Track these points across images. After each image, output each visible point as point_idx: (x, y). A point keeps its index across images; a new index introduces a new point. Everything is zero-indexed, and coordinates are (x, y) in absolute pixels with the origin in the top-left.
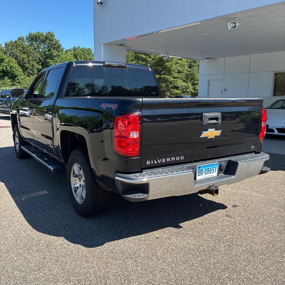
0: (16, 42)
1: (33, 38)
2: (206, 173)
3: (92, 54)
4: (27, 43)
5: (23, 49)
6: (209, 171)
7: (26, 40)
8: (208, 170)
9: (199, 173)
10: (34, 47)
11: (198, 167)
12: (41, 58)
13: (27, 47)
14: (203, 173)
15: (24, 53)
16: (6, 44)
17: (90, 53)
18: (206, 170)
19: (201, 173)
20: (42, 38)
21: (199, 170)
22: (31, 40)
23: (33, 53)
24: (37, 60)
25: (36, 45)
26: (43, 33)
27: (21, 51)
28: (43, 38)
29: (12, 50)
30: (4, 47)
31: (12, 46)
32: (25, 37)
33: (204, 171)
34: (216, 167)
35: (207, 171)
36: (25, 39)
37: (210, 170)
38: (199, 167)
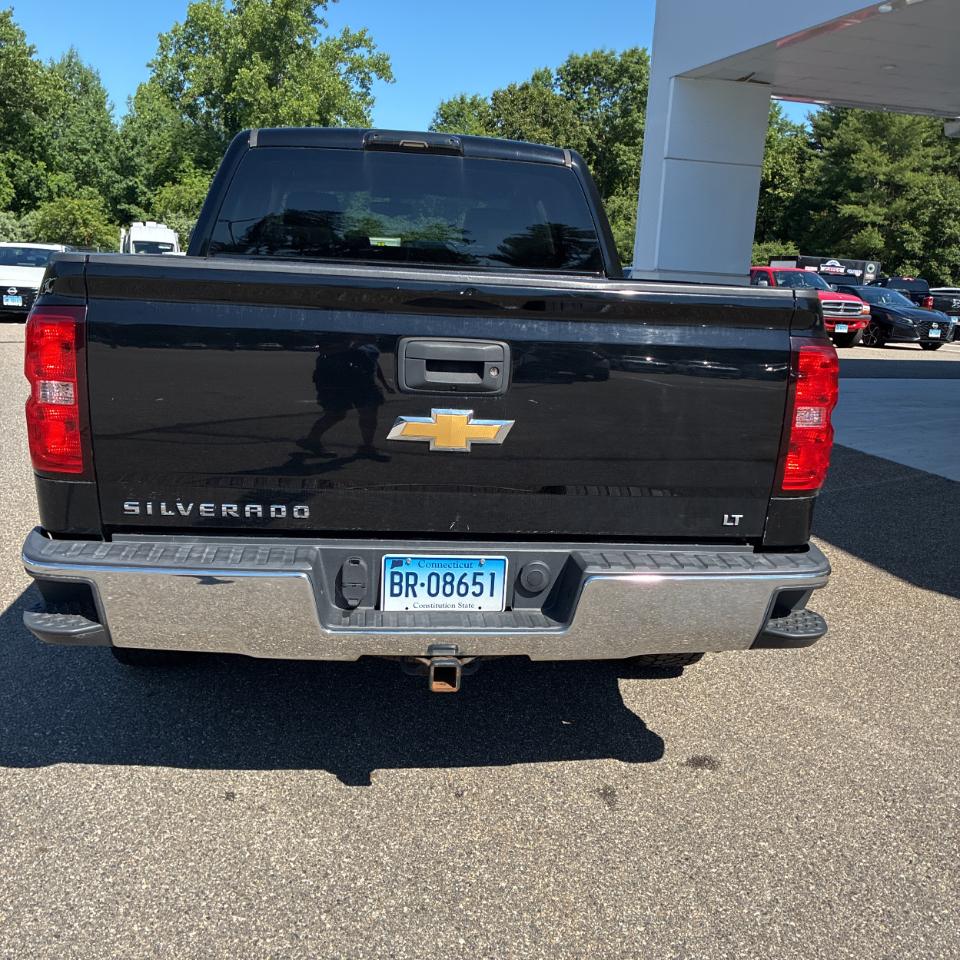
0: (525, 88)
1: (580, 74)
2: (433, 591)
3: (777, 123)
4: (558, 91)
5: (544, 112)
6: (455, 583)
7: (558, 79)
8: (449, 579)
9: (393, 584)
10: (579, 104)
11: (390, 563)
12: (595, 141)
13: (557, 105)
14: (417, 588)
15: (546, 124)
16: (495, 98)
17: (772, 116)
18: (434, 578)
19: (408, 585)
20: (606, 70)
21: (393, 574)
22: (573, 80)
23: (573, 125)
24: (582, 146)
25: (586, 96)
26: (613, 53)
27: (536, 117)
28: (610, 71)
29: (511, 114)
30: (490, 107)
31: (512, 101)
32: (554, 72)
33: (423, 579)
34: (493, 575)
35: (442, 583)
36: (556, 77)
37: (460, 583)
38: (397, 563)
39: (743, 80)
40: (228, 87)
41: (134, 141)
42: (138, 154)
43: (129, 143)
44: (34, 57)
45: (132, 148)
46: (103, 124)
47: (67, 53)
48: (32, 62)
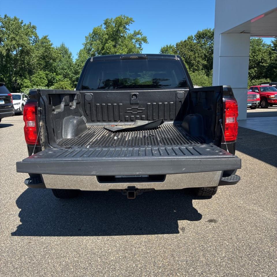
0: (185, 41)
1: (201, 36)
3: (262, 44)
4: (195, 41)
5: (191, 48)
7: (195, 38)
10: (201, 44)
12: (206, 54)
13: (195, 45)
15: (192, 51)
16: (177, 45)
17: (260, 43)
20: (209, 34)
22: (199, 38)
23: (200, 50)
24: (203, 56)
25: (203, 42)
26: (210, 29)
27: (189, 49)
28: (210, 35)
29: (182, 49)
30: (175, 47)
31: (182, 45)
32: (193, 36)
36: (194, 38)
39: (241, 33)
40: (103, 49)
41: (78, 65)
42: (80, 69)
43: (77, 66)
44: (52, 46)
45: (78, 67)
46: (70, 62)
47: (61, 44)
48: (52, 47)
